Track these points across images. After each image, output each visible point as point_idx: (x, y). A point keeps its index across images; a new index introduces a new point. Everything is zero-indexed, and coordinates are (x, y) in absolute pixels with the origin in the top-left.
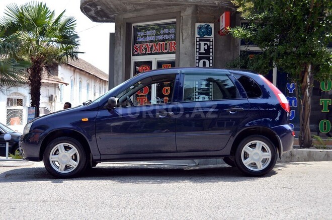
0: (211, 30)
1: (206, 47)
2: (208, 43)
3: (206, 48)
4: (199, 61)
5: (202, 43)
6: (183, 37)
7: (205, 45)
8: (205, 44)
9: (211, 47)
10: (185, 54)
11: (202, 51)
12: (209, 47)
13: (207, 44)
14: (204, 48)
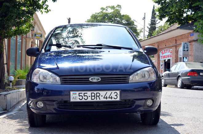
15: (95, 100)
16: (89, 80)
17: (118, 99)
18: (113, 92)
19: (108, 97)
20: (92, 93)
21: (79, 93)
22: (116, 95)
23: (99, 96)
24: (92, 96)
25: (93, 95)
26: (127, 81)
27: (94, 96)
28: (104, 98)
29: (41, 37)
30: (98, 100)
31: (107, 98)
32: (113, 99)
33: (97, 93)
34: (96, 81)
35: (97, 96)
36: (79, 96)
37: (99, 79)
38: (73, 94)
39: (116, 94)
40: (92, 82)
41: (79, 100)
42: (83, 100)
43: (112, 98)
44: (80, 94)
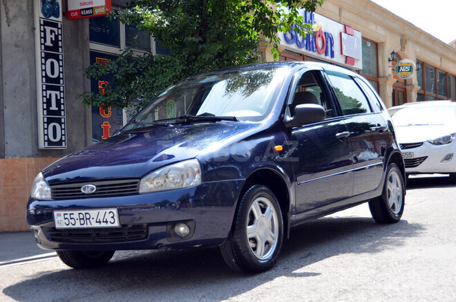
0: (59, 7)
1: (53, 36)
2: (55, 30)
3: (54, 39)
4: (45, 62)
5: (48, 29)
6: (7, 13)
7: (51, 34)
8: (52, 32)
9: (60, 38)
10: (16, 46)
11: (49, 43)
12: (56, 37)
13: (54, 32)
14: (51, 38)
15: (85, 226)
16: (80, 191)
17: (116, 224)
18: (108, 211)
19: (101, 220)
20: (79, 214)
21: (64, 214)
22: (113, 217)
23: (89, 219)
24: (80, 219)
25: (81, 217)
26: (135, 190)
27: (83, 219)
28: (97, 222)
29: (410, 71)
30: (89, 226)
31: (100, 222)
32: (109, 225)
33: (86, 214)
34: (90, 192)
35: (87, 219)
36: (65, 219)
37: (93, 189)
38: (58, 215)
39: (111, 214)
40: (84, 194)
41: (65, 226)
42: (70, 226)
43: (107, 222)
44: (66, 216)
